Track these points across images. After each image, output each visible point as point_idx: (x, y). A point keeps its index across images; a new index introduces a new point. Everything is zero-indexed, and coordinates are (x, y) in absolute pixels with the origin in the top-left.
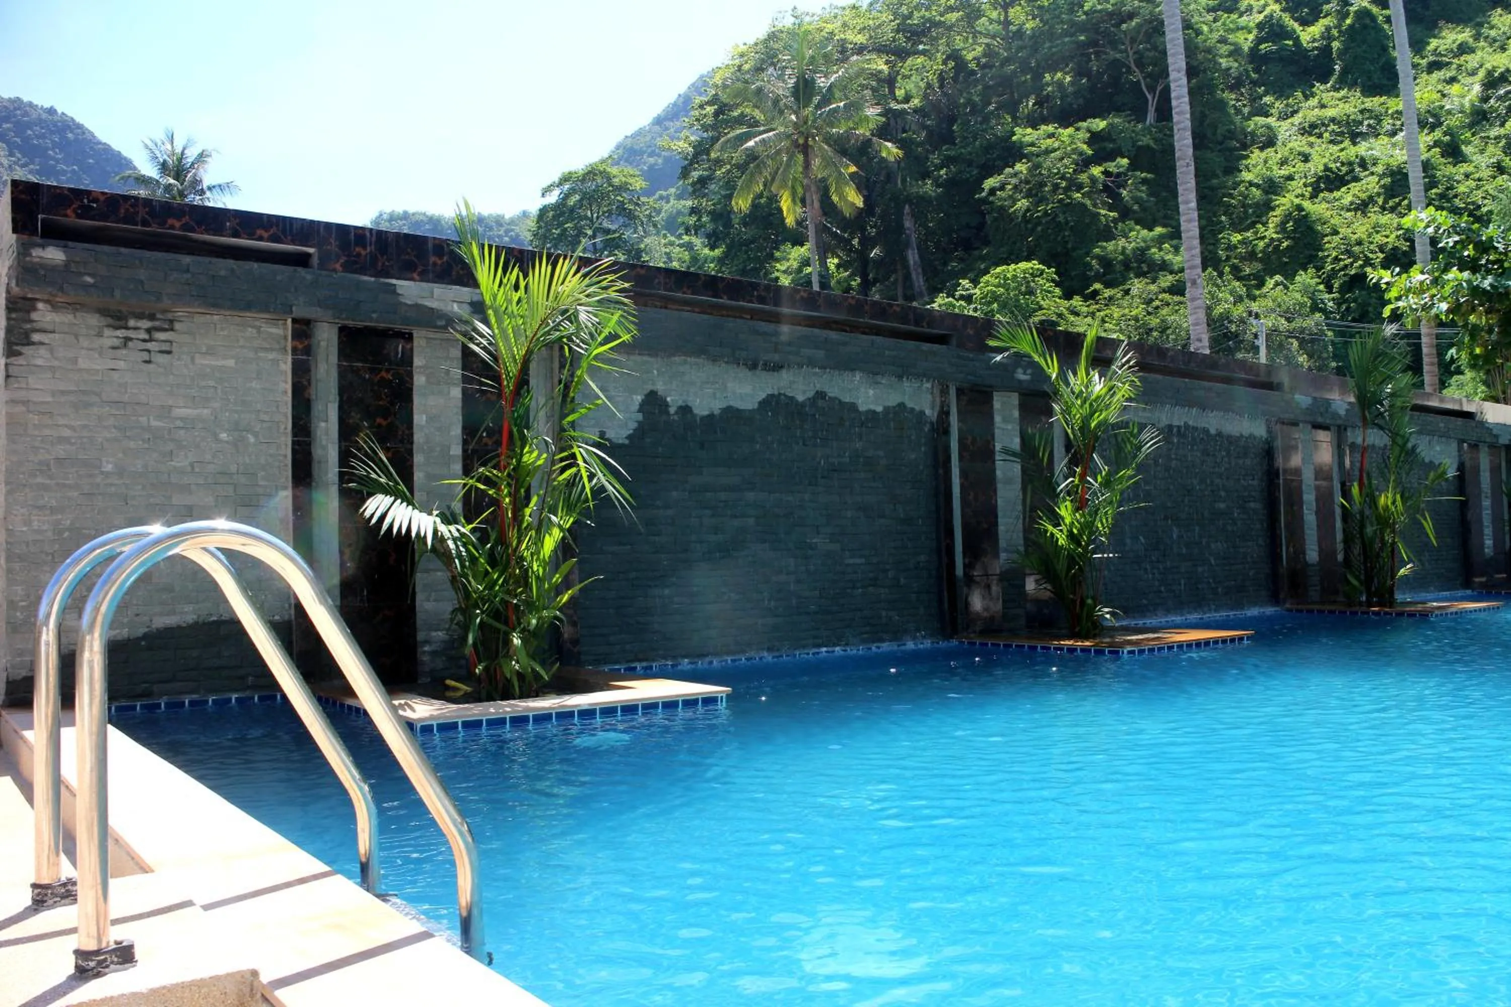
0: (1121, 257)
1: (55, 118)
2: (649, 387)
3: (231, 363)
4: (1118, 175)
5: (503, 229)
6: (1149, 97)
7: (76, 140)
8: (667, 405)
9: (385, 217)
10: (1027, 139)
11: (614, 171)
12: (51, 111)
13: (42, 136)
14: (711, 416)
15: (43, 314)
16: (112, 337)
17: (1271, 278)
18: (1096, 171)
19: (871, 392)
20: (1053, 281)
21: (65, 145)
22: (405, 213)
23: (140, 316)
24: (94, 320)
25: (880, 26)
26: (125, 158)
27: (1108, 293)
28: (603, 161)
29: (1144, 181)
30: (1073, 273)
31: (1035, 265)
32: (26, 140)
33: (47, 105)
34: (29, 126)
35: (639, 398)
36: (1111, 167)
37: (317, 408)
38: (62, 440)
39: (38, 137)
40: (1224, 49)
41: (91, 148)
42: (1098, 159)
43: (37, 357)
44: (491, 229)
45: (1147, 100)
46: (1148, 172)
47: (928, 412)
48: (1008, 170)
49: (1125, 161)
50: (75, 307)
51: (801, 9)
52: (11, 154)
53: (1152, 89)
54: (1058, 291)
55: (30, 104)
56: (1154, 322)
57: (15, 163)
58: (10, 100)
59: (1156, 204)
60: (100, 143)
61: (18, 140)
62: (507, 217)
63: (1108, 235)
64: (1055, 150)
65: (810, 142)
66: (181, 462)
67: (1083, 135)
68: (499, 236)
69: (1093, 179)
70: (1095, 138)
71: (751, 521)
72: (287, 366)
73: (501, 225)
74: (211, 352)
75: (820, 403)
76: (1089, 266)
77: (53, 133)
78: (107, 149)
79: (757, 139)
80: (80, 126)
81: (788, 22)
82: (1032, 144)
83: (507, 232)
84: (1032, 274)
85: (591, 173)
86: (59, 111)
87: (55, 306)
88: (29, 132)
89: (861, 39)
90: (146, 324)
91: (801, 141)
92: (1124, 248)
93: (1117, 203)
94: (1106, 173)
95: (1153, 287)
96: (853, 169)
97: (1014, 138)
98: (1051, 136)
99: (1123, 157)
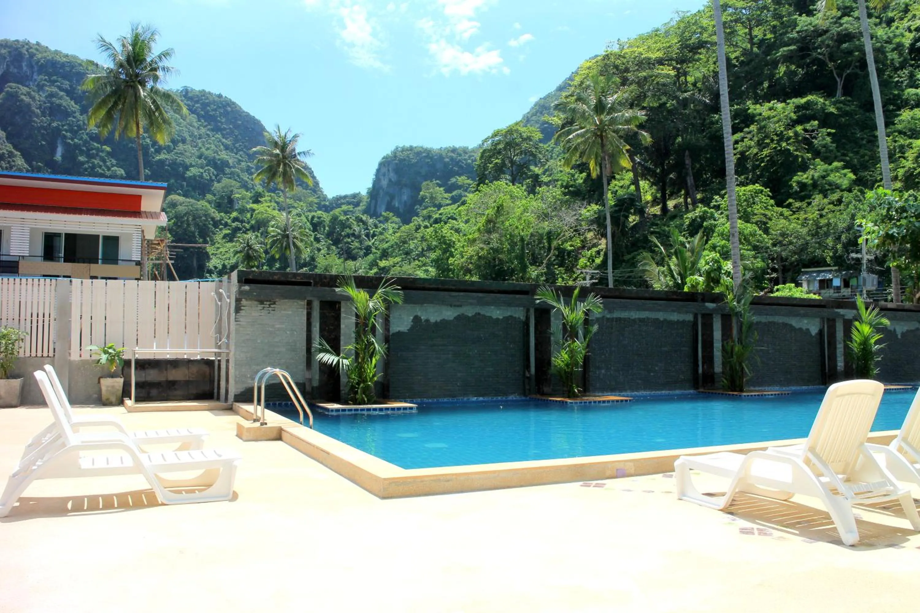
0: (811, 182)
1: (222, 100)
2: (415, 314)
3: (290, 312)
4: (813, 131)
5: (467, 156)
6: (838, 80)
7: (232, 111)
8: (421, 320)
9: (399, 149)
10: (758, 111)
11: (522, 129)
12: (220, 96)
13: (215, 110)
14: (436, 322)
15: (244, 302)
16: (260, 307)
17: (907, 192)
18: (799, 128)
19: (498, 312)
20: (769, 196)
21: (226, 114)
22: (411, 146)
23: (267, 301)
24: (256, 303)
25: (669, 47)
26: (257, 120)
27: (798, 204)
28: (517, 124)
29: (829, 134)
30: (782, 191)
31: (758, 187)
32: (207, 112)
33: (218, 93)
34: (208, 105)
35: (412, 318)
36: (808, 126)
37: (313, 324)
38: (248, 334)
39: (213, 110)
40: (889, 47)
41: (240, 115)
42: (799, 121)
43: (242, 313)
44: (460, 155)
45: (837, 82)
46: (832, 129)
47: (522, 318)
48: (746, 130)
49: (816, 123)
50: (251, 300)
51: (624, 40)
52: (199, 121)
53: (840, 76)
54: (772, 202)
55: (210, 93)
56: (823, 221)
57: (201, 125)
58: (199, 91)
59: (837, 147)
60: (244, 112)
61: (202, 113)
62: (470, 148)
63: (804, 168)
64: (774, 117)
65: (604, 134)
66: (277, 340)
67: (791, 107)
68: (465, 160)
69: (796, 134)
70: (798, 108)
71: (450, 356)
72: (305, 312)
73: (466, 153)
74: (285, 310)
75: (478, 316)
76: (791, 187)
77: (220, 107)
78: (248, 115)
79: (574, 134)
80: (234, 103)
81: (616, 49)
82: (760, 114)
83: (470, 157)
84: (755, 193)
85: (510, 131)
86: (224, 96)
87: (246, 300)
88: (208, 108)
89: (659, 54)
90: (268, 303)
91: (599, 133)
92: (813, 176)
93: (811, 148)
94: (805, 130)
95: (826, 201)
96: (628, 147)
97: (749, 111)
98: (770, 109)
99: (814, 120)
